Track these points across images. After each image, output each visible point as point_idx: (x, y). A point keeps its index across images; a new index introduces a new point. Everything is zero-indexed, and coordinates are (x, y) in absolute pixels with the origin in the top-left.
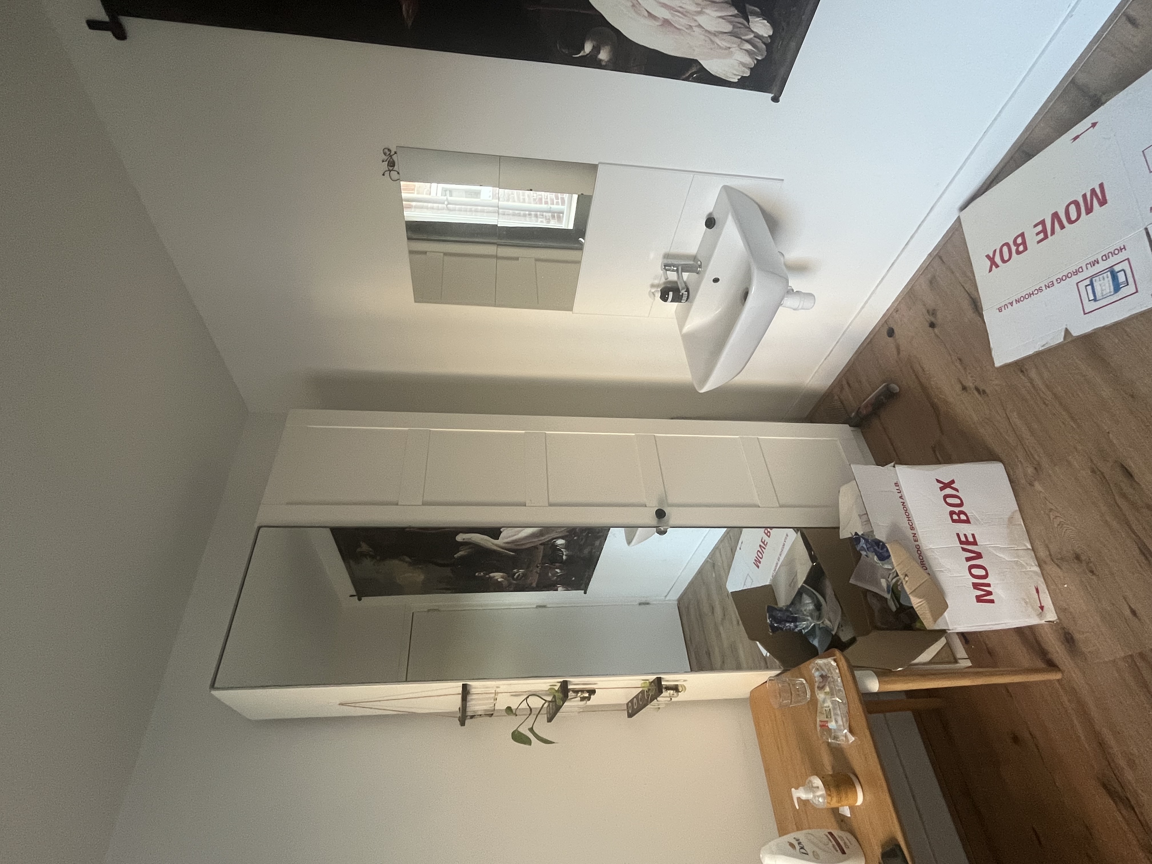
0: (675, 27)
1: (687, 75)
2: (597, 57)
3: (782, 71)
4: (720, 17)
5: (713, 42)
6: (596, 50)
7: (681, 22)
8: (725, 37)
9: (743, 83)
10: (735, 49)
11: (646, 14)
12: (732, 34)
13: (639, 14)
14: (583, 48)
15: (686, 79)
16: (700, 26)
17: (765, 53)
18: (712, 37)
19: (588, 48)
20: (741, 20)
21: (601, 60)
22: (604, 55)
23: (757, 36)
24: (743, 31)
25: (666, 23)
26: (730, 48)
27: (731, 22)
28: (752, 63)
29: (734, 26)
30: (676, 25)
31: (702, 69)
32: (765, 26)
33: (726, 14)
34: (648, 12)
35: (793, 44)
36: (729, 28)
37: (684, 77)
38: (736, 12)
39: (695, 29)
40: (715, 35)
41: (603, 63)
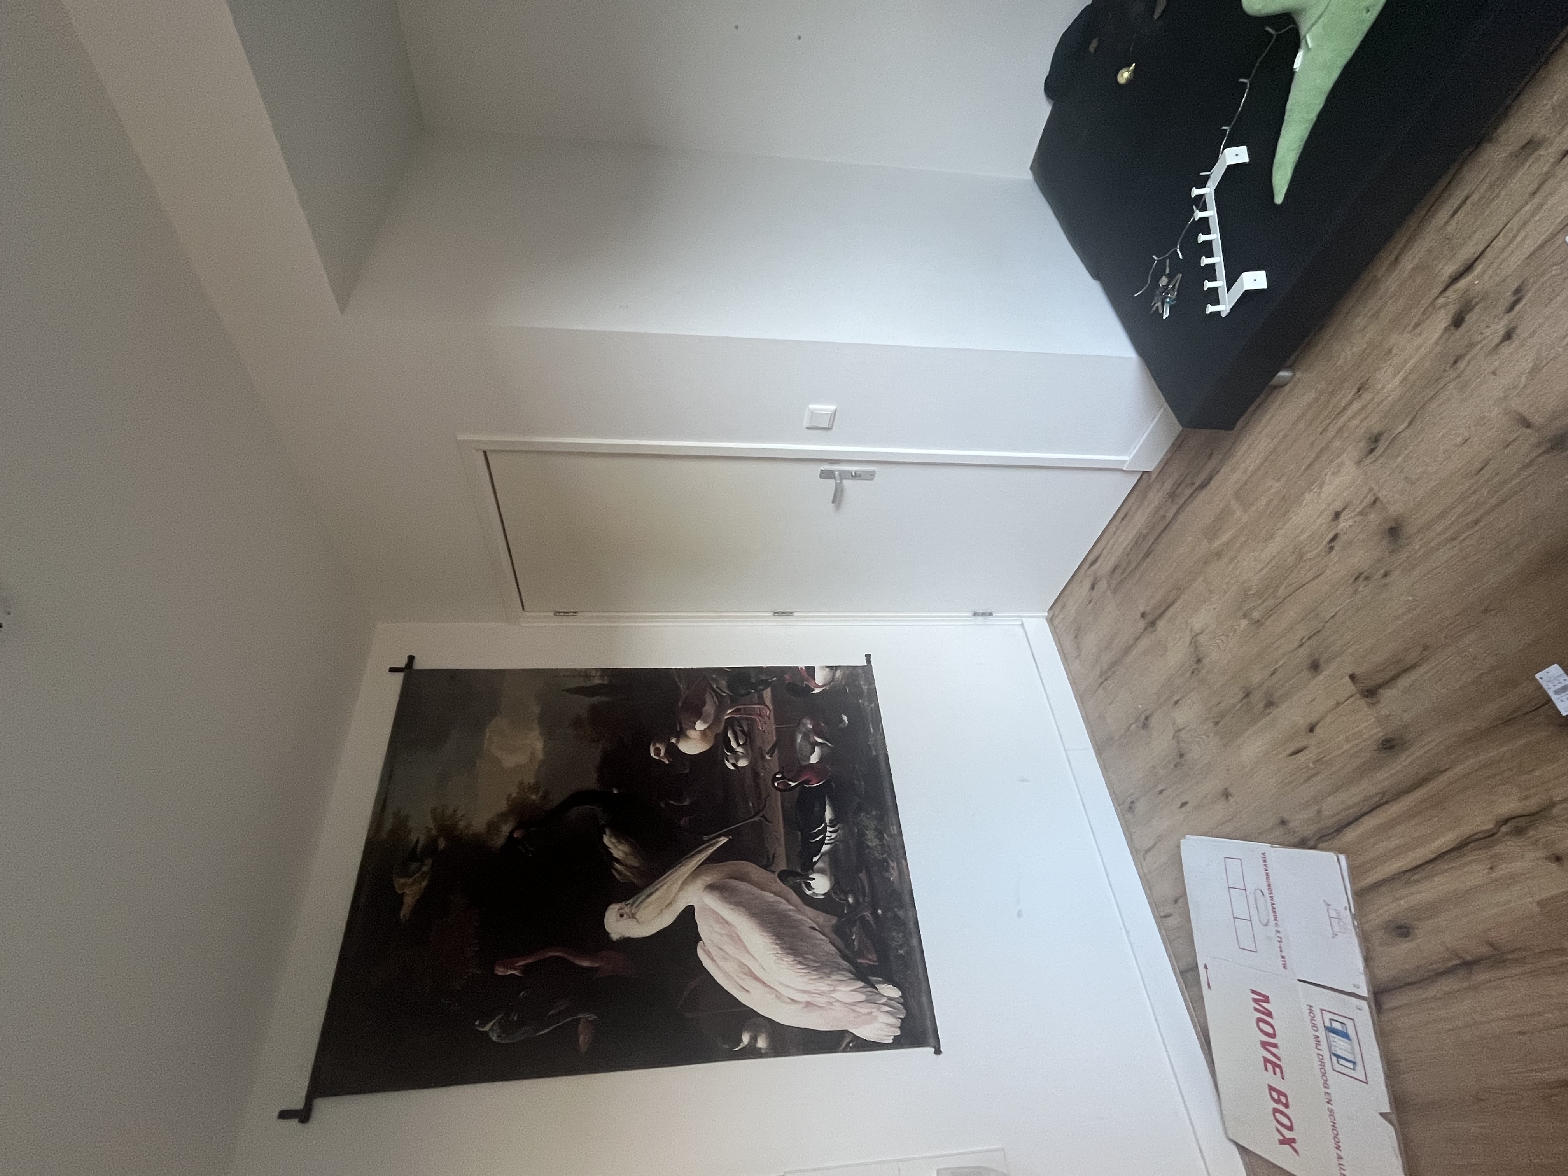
0: (818, 1006)
1: (844, 1046)
2: (755, 1046)
3: (929, 1023)
4: (852, 991)
5: (854, 1011)
6: (754, 1039)
7: (821, 1000)
8: (862, 1005)
9: (898, 1043)
10: (876, 1013)
11: (789, 1001)
12: (868, 1001)
13: (784, 1002)
14: (741, 1040)
15: (844, 1051)
16: (838, 1001)
17: (904, 1011)
18: (854, 1008)
19: (746, 1039)
20: (870, 989)
21: (760, 1049)
22: (762, 1043)
23: (890, 999)
24: (876, 997)
25: (808, 1004)
26: (871, 1013)
27: (862, 993)
28: (898, 1023)
29: (867, 995)
30: (818, 1004)
31: (856, 1038)
32: (892, 989)
33: (855, 987)
34: (790, 999)
35: (924, 999)
36: (863, 997)
37: (842, 1048)
38: (862, 984)
39: (834, 1004)
40: (854, 1005)
41: (763, 1051)
